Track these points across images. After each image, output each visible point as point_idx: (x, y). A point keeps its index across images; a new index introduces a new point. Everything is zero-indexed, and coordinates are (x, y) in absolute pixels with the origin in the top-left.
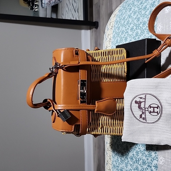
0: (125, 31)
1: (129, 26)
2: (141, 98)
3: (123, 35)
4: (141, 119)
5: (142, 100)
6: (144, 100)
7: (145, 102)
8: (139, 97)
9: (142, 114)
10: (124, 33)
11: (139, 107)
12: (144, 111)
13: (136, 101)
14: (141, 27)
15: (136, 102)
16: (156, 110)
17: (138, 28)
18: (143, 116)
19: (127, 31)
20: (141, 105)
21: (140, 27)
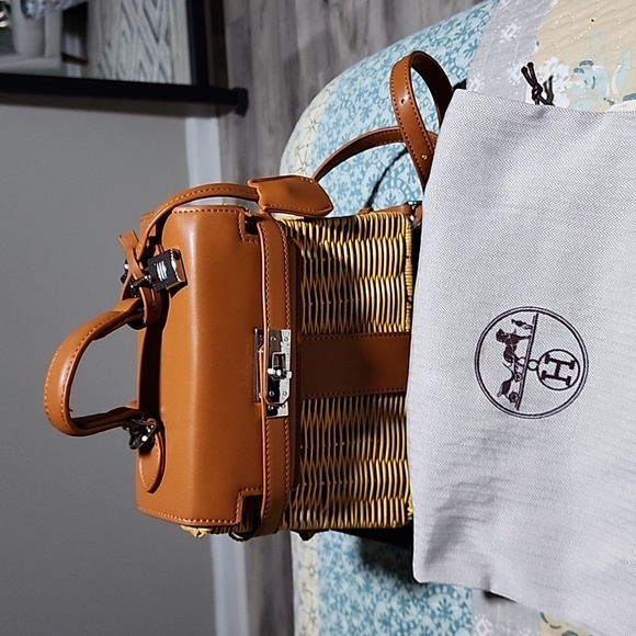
0: (349, 186)
1: (363, 173)
2: (519, 324)
3: (345, 200)
4: (503, 400)
5: (521, 332)
6: (528, 333)
7: (531, 338)
8: (513, 321)
9: (511, 380)
10: (348, 193)
11: (509, 355)
12: (520, 370)
13: (501, 331)
14: (403, 183)
15: (501, 336)
16: (565, 372)
17: (392, 184)
18: (515, 387)
19: (358, 187)
20: (515, 347)
21: (399, 182)
